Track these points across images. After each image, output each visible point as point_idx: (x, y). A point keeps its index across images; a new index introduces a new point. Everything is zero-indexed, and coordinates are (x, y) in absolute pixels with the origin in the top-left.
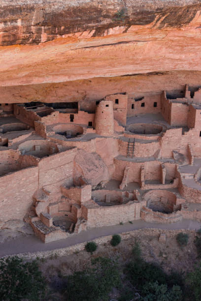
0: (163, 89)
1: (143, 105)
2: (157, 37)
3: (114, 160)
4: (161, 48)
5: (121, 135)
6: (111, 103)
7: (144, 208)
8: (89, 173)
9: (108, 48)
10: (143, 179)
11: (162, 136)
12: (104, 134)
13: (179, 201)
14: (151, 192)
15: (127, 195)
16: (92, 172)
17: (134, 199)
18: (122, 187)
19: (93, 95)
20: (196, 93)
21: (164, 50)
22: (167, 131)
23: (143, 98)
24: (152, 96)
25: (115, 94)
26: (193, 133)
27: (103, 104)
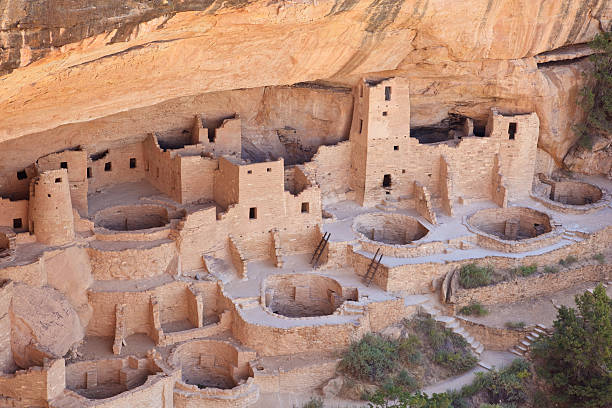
0: (148, 131)
1: (108, 167)
2: (196, 29)
3: (88, 294)
5: (90, 239)
6: (65, 174)
7: (177, 386)
8: (47, 333)
9: (110, 62)
10: (157, 325)
11: (178, 228)
12: (57, 241)
13: (244, 357)
14: (179, 347)
15: (133, 364)
16: (53, 328)
18: (118, 347)
20: (219, 132)
22: (189, 217)
23: (107, 152)
24: (124, 146)
25: (58, 153)
27: (48, 177)
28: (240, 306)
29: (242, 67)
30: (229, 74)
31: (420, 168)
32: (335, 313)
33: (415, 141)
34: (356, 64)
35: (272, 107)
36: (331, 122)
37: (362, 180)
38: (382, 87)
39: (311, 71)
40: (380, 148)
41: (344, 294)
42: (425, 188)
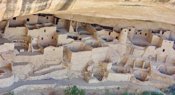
0: (150, 28)
1: (141, 33)
2: (153, 5)
3: (124, 54)
4: (153, 11)
5: (129, 45)
6: (127, 30)
7: (132, 77)
8: (112, 58)
9: (131, 7)
10: (134, 65)
11: (146, 48)
12: (122, 43)
13: (148, 77)
14: (137, 70)
15: (126, 70)
16: (114, 58)
17: (129, 72)
18: (125, 66)
19: (120, 26)
20: (165, 33)
21: (155, 12)
22: (149, 46)
23: (141, 30)
24: (145, 31)
25: (130, 27)
26: (160, 50)
27: (124, 30)
28: (152, 67)
30: (163, 18)
32: (171, 76)
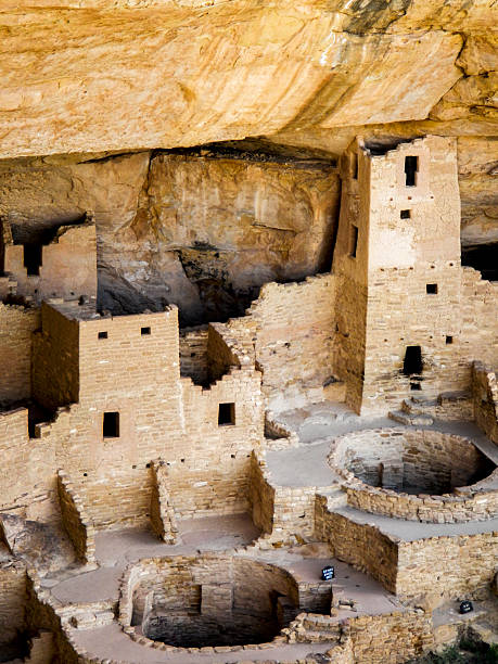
28: (74, 622)
29: (70, 106)
30: (43, 119)
31: (484, 332)
32: (279, 640)
33: (474, 274)
34: (330, 104)
35: (166, 200)
36: (294, 233)
37: (358, 358)
38: (398, 157)
39: (229, 118)
40: (396, 289)
41: (303, 599)
42: (491, 376)
